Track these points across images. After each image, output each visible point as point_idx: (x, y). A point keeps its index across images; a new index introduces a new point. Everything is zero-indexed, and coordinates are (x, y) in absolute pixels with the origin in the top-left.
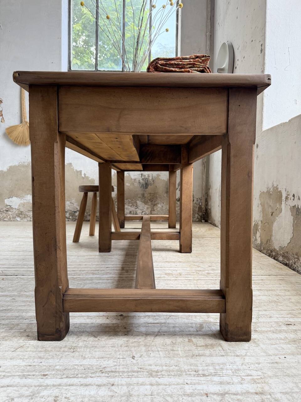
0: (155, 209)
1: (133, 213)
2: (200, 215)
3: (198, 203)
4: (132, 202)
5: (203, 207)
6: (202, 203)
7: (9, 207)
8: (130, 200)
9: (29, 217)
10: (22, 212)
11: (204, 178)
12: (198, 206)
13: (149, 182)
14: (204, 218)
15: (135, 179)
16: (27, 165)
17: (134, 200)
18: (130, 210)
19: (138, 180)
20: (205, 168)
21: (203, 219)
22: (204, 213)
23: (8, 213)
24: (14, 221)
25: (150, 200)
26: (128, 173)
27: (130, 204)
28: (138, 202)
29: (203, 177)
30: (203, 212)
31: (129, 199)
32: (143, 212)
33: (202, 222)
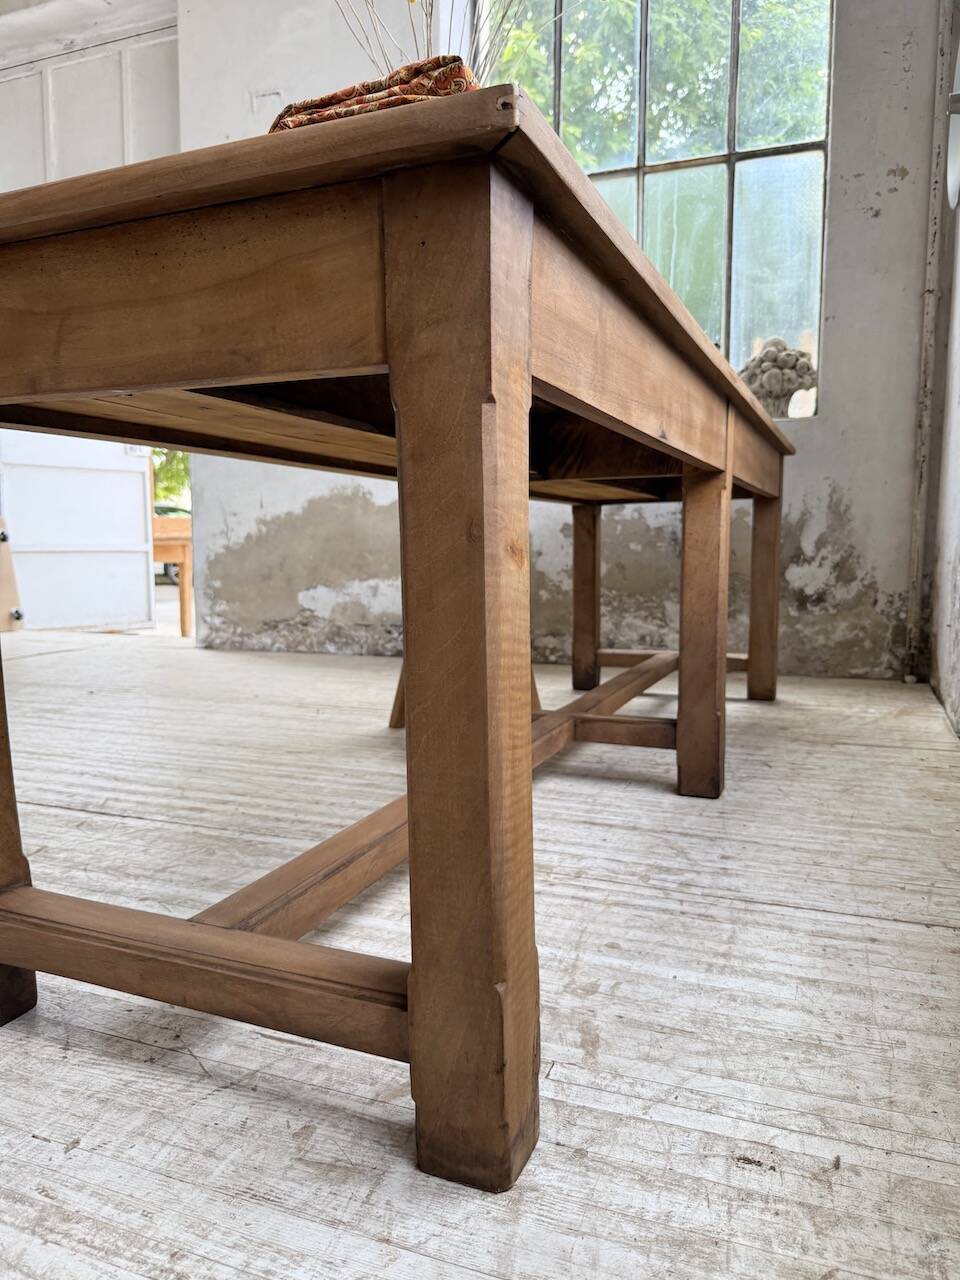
1: (652, 642)
2: (901, 657)
3: (893, 613)
4: (650, 604)
5: (910, 626)
6: (906, 612)
7: (308, 613)
8: (642, 599)
9: (357, 643)
10: (339, 628)
11: (918, 517)
12: (894, 622)
14: (912, 667)
15: (659, 530)
16: (353, 494)
17: (654, 598)
18: (643, 632)
19: (667, 531)
20: (921, 482)
21: (908, 670)
22: (913, 651)
23: (307, 631)
24: (321, 653)
26: (635, 510)
27: (643, 613)
28: (670, 605)
29: (913, 516)
30: (910, 647)
31: (638, 597)
33: (904, 682)
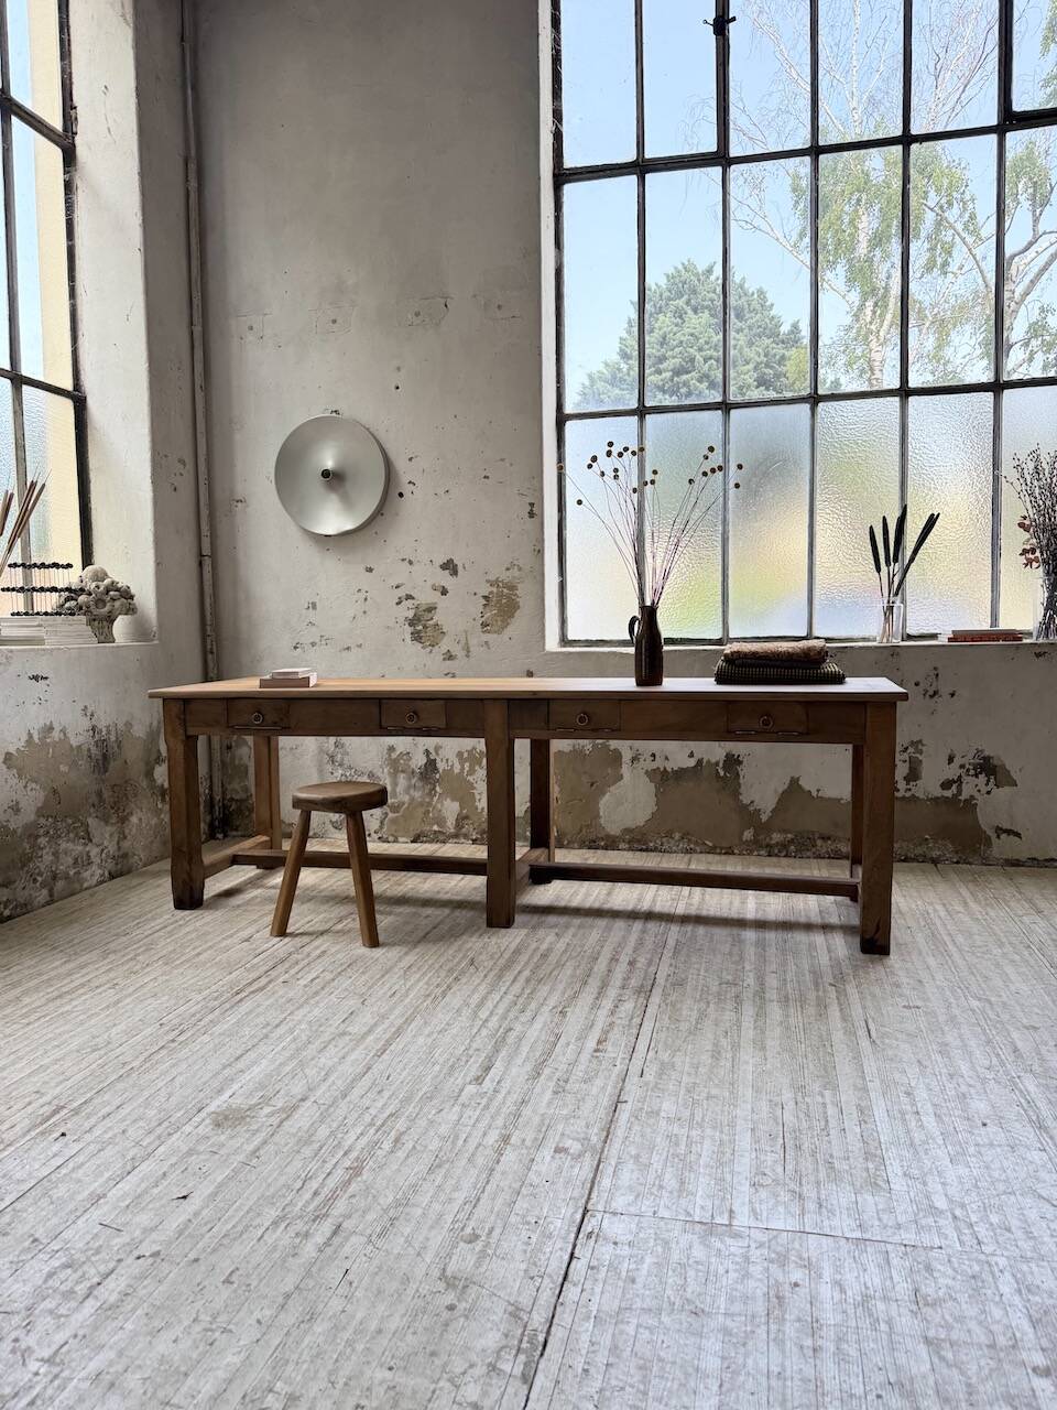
0: (127, 831)
2: (208, 822)
3: (203, 791)
4: (76, 825)
5: (218, 798)
6: (210, 788)
8: (70, 821)
13: (110, 751)
15: (79, 747)
17: (81, 817)
19: (85, 748)
21: (217, 830)
22: (222, 816)
25: (113, 808)
27: (71, 835)
28: (90, 820)
30: (219, 813)
31: (68, 819)
32: (103, 850)
33: (217, 839)
